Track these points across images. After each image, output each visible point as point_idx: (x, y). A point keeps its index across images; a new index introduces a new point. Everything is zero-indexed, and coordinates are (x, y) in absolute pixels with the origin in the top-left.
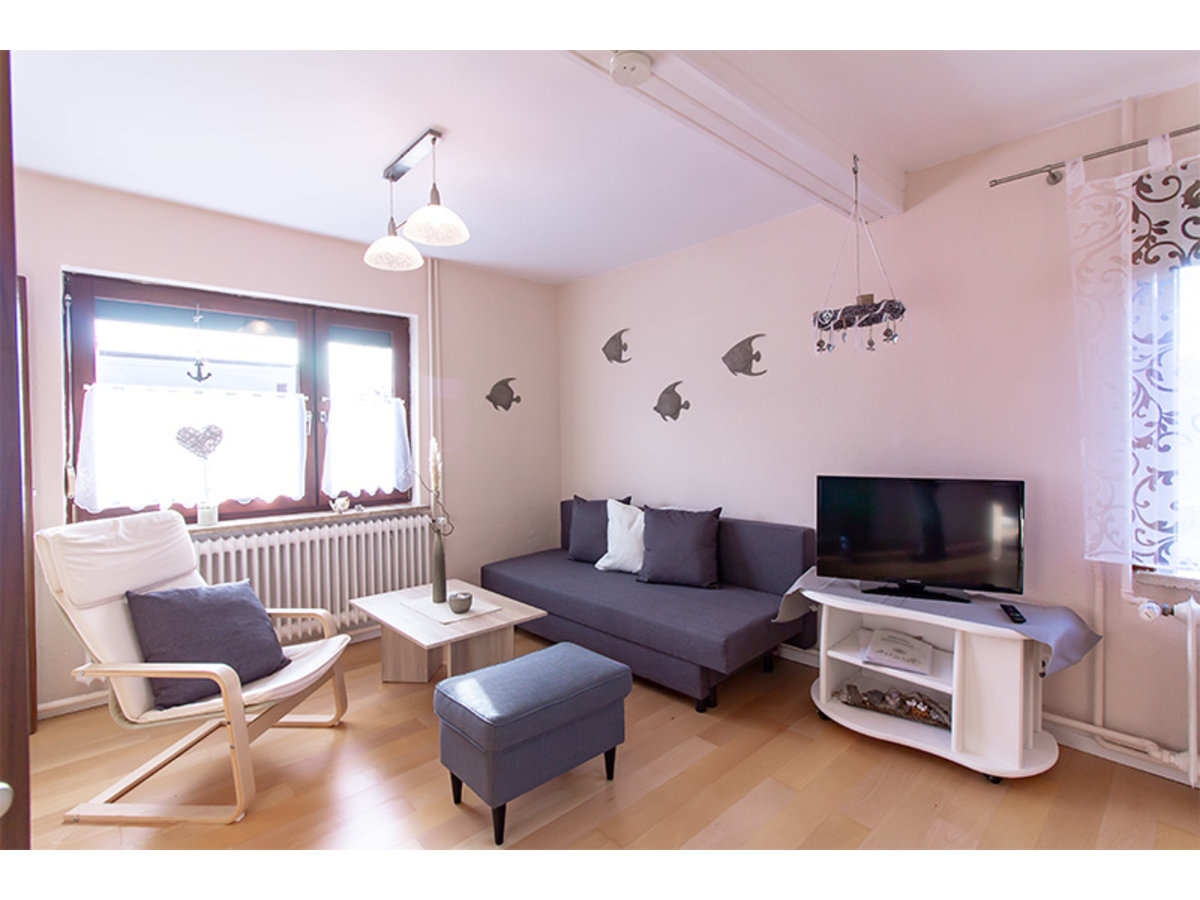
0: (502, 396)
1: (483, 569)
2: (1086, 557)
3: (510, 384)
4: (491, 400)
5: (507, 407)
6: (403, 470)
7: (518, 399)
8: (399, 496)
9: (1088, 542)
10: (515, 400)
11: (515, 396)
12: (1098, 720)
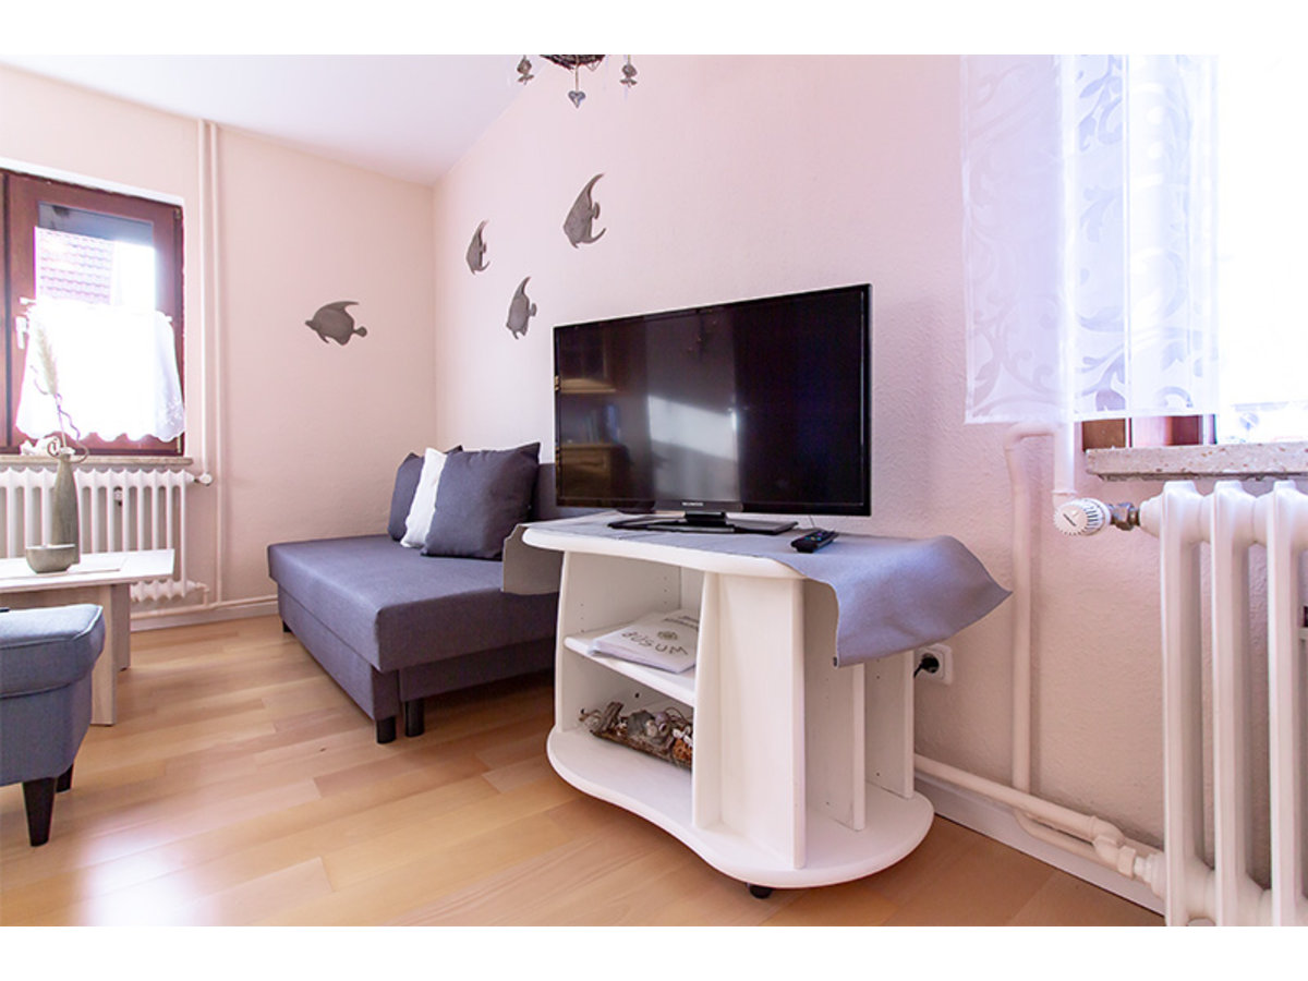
0: (335, 323)
1: (270, 549)
2: (969, 419)
3: (348, 309)
4: (314, 328)
5: (343, 339)
6: (165, 411)
7: (363, 332)
8: (158, 448)
9: (972, 384)
10: (358, 332)
11: (356, 327)
12: (1021, 776)
